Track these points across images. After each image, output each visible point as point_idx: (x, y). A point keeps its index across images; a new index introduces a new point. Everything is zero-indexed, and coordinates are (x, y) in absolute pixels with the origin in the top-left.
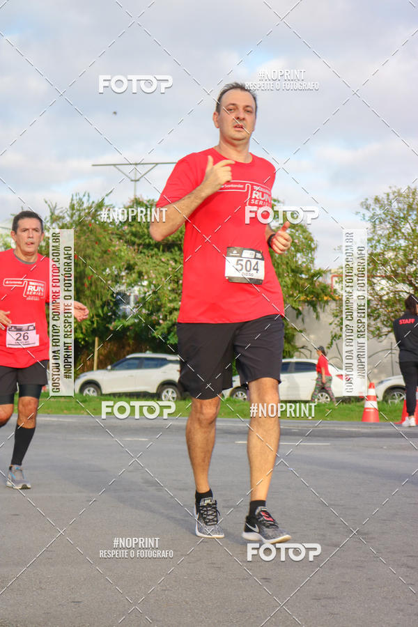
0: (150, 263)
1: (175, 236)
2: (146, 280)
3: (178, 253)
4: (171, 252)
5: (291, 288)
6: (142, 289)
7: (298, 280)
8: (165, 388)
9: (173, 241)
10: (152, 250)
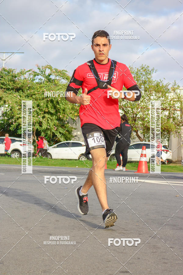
0: (9, 97)
1: (21, 85)
2: (7, 104)
3: (22, 93)
4: (19, 92)
5: (71, 110)
6: (5, 108)
7: (74, 106)
8: (14, 153)
9: (20, 87)
10: (10, 91)
